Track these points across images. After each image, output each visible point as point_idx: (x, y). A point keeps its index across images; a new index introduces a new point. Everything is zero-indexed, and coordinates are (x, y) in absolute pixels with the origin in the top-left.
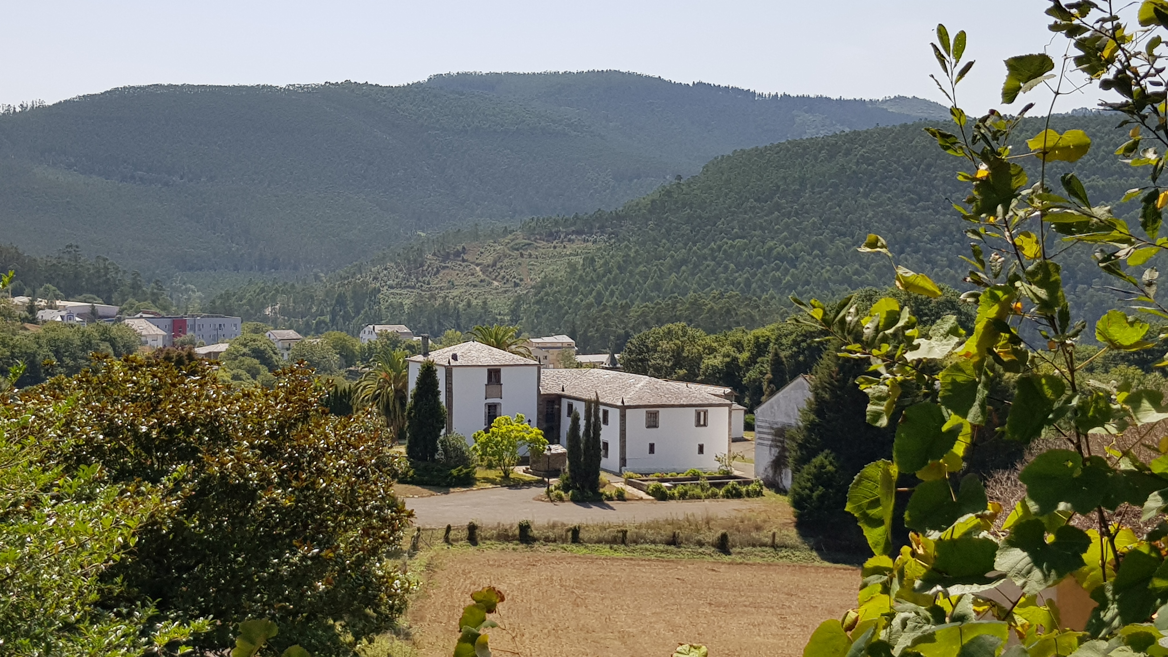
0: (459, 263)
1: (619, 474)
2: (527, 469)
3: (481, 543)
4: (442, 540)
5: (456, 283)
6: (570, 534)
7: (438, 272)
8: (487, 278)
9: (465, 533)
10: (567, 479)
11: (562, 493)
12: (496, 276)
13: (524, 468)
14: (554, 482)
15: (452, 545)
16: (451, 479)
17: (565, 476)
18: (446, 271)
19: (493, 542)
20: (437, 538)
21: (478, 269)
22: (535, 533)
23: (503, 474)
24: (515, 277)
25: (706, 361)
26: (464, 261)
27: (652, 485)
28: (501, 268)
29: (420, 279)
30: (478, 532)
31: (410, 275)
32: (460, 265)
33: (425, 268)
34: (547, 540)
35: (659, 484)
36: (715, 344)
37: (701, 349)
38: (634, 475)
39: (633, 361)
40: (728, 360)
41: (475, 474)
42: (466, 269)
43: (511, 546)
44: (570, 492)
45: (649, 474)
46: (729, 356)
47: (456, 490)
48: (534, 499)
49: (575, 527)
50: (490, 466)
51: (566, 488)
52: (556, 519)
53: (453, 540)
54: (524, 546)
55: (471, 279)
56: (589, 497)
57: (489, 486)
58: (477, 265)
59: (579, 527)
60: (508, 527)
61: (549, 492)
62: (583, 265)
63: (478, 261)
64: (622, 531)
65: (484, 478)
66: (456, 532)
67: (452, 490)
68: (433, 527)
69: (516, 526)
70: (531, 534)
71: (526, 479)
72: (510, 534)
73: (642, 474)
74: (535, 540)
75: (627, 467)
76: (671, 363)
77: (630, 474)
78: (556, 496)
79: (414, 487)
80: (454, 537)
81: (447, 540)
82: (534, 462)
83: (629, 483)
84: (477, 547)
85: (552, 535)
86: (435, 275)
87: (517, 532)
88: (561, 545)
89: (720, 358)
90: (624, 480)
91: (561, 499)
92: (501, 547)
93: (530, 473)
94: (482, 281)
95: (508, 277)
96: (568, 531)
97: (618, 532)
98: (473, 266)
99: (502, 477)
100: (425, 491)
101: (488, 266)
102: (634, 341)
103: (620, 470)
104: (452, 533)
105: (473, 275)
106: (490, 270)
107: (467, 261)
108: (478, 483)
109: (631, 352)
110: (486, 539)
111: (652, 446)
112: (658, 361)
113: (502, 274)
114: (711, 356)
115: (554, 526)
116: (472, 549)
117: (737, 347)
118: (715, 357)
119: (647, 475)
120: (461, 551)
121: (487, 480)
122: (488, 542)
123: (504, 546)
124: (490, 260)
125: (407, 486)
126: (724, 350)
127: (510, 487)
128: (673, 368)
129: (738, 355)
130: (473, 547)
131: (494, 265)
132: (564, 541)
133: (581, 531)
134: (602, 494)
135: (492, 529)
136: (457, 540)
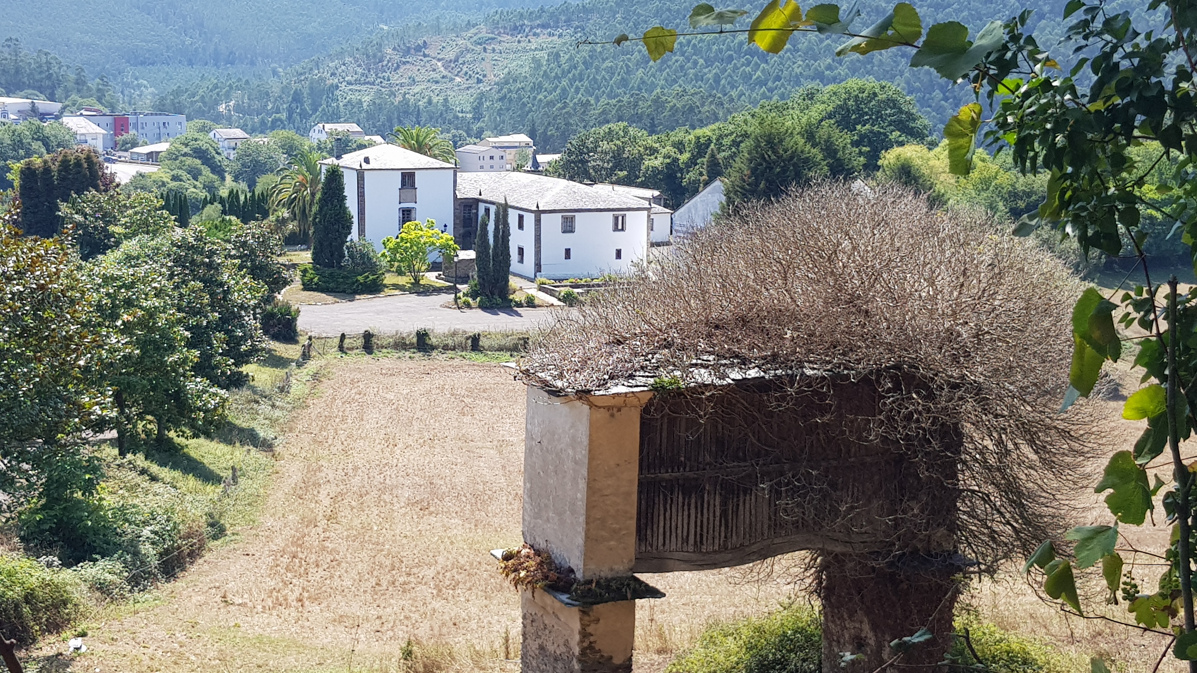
0: (420, 58)
1: (532, 281)
2: (440, 275)
3: (376, 351)
4: (336, 349)
5: (417, 79)
6: (469, 341)
7: (398, 67)
8: (450, 74)
9: (360, 342)
10: (476, 285)
11: (470, 300)
12: (459, 72)
13: (436, 274)
14: (464, 288)
15: (346, 353)
16: (358, 286)
17: (473, 283)
18: (408, 66)
19: (389, 350)
20: (332, 347)
21: (439, 64)
22: (434, 341)
23: (413, 281)
24: (478, 73)
25: (646, 163)
26: (425, 56)
27: (563, 291)
28: (463, 63)
29: (379, 75)
30: (374, 340)
31: (369, 71)
32: (421, 60)
33: (385, 63)
34: (446, 348)
35: (571, 289)
36: (657, 145)
37: (641, 149)
38: (548, 281)
39: (573, 162)
40: (668, 161)
41: (383, 280)
42: (427, 65)
43: (408, 354)
44: (478, 299)
45: (563, 280)
46: (669, 157)
47: (362, 297)
48: (441, 306)
49: (475, 335)
50: (400, 273)
51: (474, 295)
52: (458, 327)
53: (348, 349)
54: (421, 354)
55: (433, 75)
56: (497, 304)
57: (397, 292)
58: (439, 60)
59: (479, 335)
60: (404, 335)
61: (456, 299)
62: (548, 60)
63: (440, 56)
64: (524, 338)
65: (393, 285)
66: (351, 341)
67: (357, 297)
68: (329, 335)
69: (414, 333)
70: (430, 343)
71: (438, 285)
72: (408, 343)
73: (555, 280)
74: (433, 348)
75: (543, 273)
76: (611, 164)
77: (544, 280)
78: (464, 303)
79: (319, 294)
80: (350, 346)
81: (341, 348)
82: (447, 268)
83: (541, 289)
84: (372, 356)
85: (450, 342)
86: (395, 70)
87: (415, 340)
88: (460, 353)
89: (660, 159)
90: (536, 286)
91: (468, 306)
92: (397, 355)
93: (442, 279)
94: (443, 77)
95: (471, 73)
96: (467, 339)
97: (519, 339)
98: (434, 61)
99: (412, 284)
100: (330, 299)
101: (451, 61)
102: (574, 142)
103: (535, 276)
104: (347, 341)
105: (434, 70)
106: (453, 65)
107: (428, 56)
108: (386, 290)
109: (570, 153)
110: (382, 347)
111: (568, 252)
112: (598, 163)
113: (465, 69)
114: (652, 157)
115: (454, 334)
116: (367, 358)
117: (678, 148)
118: (656, 158)
119: (560, 280)
120: (355, 361)
121: (396, 287)
122: (384, 350)
123: (400, 354)
124: (452, 56)
125: (312, 293)
126: (664, 151)
127: (419, 293)
128: (613, 169)
129: (679, 156)
130: (368, 356)
131: (456, 60)
132: (464, 349)
133: (481, 338)
134: (511, 300)
135: (389, 337)
136: (352, 349)
